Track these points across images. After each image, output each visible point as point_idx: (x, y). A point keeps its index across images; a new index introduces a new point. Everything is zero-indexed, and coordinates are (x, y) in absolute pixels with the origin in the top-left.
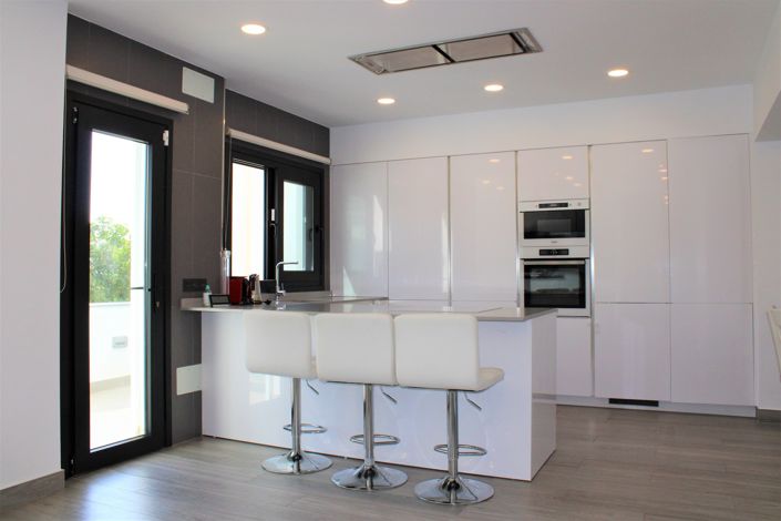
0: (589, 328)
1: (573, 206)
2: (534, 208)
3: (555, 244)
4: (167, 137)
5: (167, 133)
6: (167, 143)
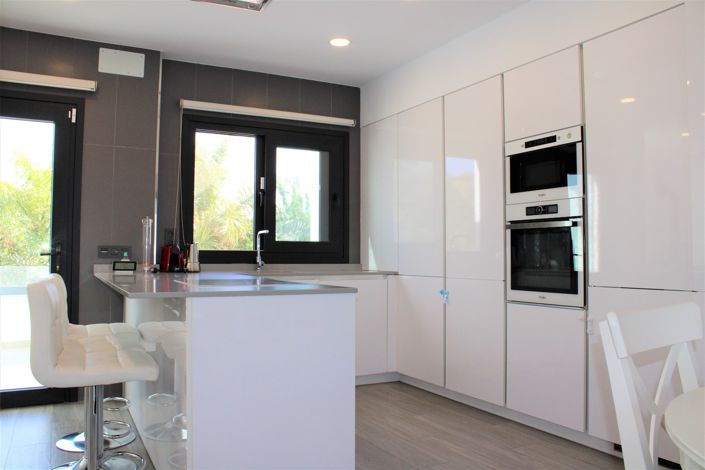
0: (583, 324)
1: (562, 139)
2: (520, 149)
3: (543, 198)
4: (73, 115)
5: (74, 111)
6: (74, 120)
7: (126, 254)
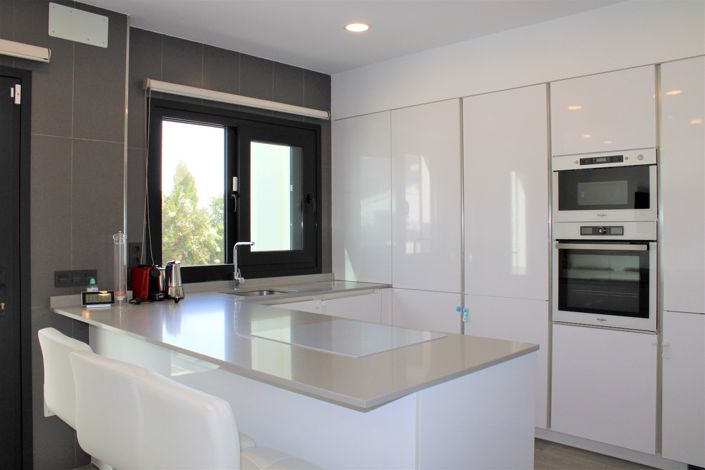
0: (655, 348)
1: (631, 160)
2: (573, 164)
3: (604, 219)
4: (17, 93)
5: (18, 87)
6: (18, 101)
7: (93, 281)
